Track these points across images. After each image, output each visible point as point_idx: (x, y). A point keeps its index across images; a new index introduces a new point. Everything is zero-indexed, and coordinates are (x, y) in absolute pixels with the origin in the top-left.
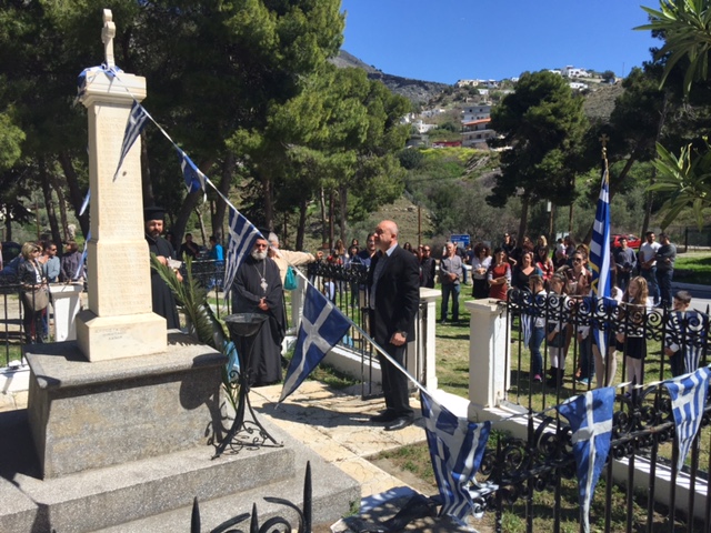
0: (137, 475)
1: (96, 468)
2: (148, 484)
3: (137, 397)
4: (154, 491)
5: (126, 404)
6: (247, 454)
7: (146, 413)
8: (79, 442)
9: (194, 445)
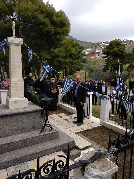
0: (21, 137)
1: (11, 136)
2: (23, 140)
3: (21, 118)
4: (25, 141)
5: (18, 120)
6: (47, 133)
7: (23, 122)
8: (7, 129)
9: (34, 130)
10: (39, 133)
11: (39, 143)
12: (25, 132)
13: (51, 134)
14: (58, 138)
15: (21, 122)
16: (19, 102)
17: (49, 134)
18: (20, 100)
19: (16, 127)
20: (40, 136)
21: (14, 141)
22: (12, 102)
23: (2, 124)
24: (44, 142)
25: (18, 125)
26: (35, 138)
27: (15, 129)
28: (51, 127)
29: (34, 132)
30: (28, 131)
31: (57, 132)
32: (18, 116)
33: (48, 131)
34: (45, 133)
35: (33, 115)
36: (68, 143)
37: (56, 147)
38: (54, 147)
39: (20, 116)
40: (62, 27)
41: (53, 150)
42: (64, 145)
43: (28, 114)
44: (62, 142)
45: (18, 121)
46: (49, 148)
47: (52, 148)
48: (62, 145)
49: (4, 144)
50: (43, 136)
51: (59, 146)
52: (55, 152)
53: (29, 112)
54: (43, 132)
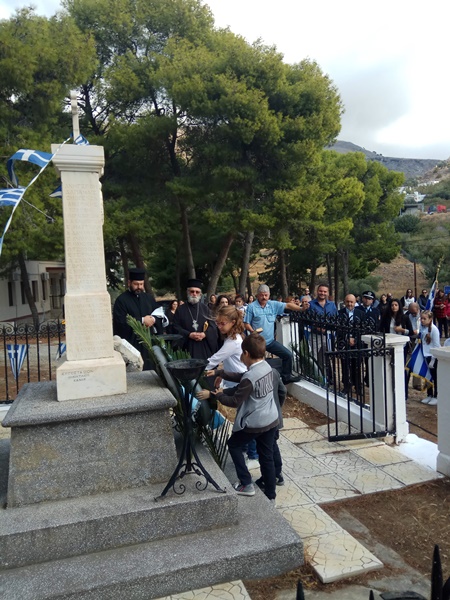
1: (53, 500)
5: (81, 442)
6: (190, 498)
7: (99, 451)
8: (38, 476)
9: (145, 484)
10: (156, 500)
11: (153, 540)
12: (107, 491)
13: (204, 504)
14: (237, 523)
15: (92, 451)
16: (91, 374)
17: (194, 503)
18: (96, 368)
19: (73, 470)
20: (156, 510)
21: (55, 524)
22: (67, 376)
23: (20, 457)
24: (175, 536)
25: (81, 462)
26: (138, 517)
27: (68, 476)
28: (209, 479)
29: (139, 493)
30: (118, 488)
31: (229, 498)
32: (80, 427)
33: (195, 493)
34: (179, 501)
35: (140, 423)
36: (271, 551)
37: (213, 564)
38: (208, 562)
39: (88, 428)
40: (311, 112)
41: (204, 573)
42: (254, 557)
43: (121, 420)
44: (247, 543)
45: (81, 447)
46: (186, 566)
47: (195, 567)
48: (242, 557)
49: (15, 535)
50: (171, 512)
51: (227, 560)
52: (211, 585)
53: (121, 412)
54: (171, 496)
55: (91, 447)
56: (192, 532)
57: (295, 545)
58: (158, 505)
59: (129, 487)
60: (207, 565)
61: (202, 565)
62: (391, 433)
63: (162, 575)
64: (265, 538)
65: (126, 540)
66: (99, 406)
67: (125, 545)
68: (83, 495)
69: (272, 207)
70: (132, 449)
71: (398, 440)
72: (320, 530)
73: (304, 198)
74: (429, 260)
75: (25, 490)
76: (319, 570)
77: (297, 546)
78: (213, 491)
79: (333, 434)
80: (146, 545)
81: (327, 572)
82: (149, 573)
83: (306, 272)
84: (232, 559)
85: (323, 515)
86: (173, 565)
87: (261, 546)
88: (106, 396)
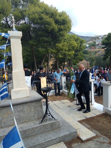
1: (12, 126)
3: (22, 108)
6: (48, 122)
7: (24, 112)
8: (8, 119)
9: (36, 119)
10: (40, 123)
11: (40, 134)
12: (26, 122)
13: (52, 123)
14: (60, 128)
15: (22, 112)
16: (20, 92)
17: (50, 124)
18: (22, 90)
20: (40, 126)
22: (14, 93)
23: (3, 115)
24: (45, 132)
25: (19, 115)
26: (36, 128)
27: (16, 119)
28: (53, 117)
29: (35, 122)
30: (29, 121)
31: (58, 122)
32: (19, 106)
33: (49, 121)
34: (46, 123)
35: (34, 104)
36: (70, 134)
37: (56, 139)
39: (21, 106)
40: (65, 24)
41: (54, 141)
42: (66, 136)
43: (29, 104)
44: (64, 132)
45: (19, 111)
46: (50, 140)
47: (52, 140)
48: (63, 136)
50: (44, 126)
51: (59, 137)
52: (56, 144)
53: (29, 101)
54: (43, 122)
55: (22, 111)
56: (49, 131)
57: (75, 132)
58: (40, 125)
59: (32, 121)
60: (55, 139)
61: (53, 139)
62: (91, 102)
63: (44, 143)
64: (68, 131)
65: (33, 134)
66: (23, 100)
67: (33, 136)
68: (20, 123)
69: (55, 48)
70: (32, 111)
71: (92, 104)
72: (79, 128)
73: (63, 46)
74: (90, 60)
75: (5, 123)
76: (81, 137)
77: (76, 132)
78: (54, 120)
79: (77, 103)
80: (38, 135)
81: (84, 138)
82: (40, 142)
83: (62, 64)
84: (61, 137)
85: (79, 124)
86: (46, 140)
87: (67, 133)
88: (24, 98)
